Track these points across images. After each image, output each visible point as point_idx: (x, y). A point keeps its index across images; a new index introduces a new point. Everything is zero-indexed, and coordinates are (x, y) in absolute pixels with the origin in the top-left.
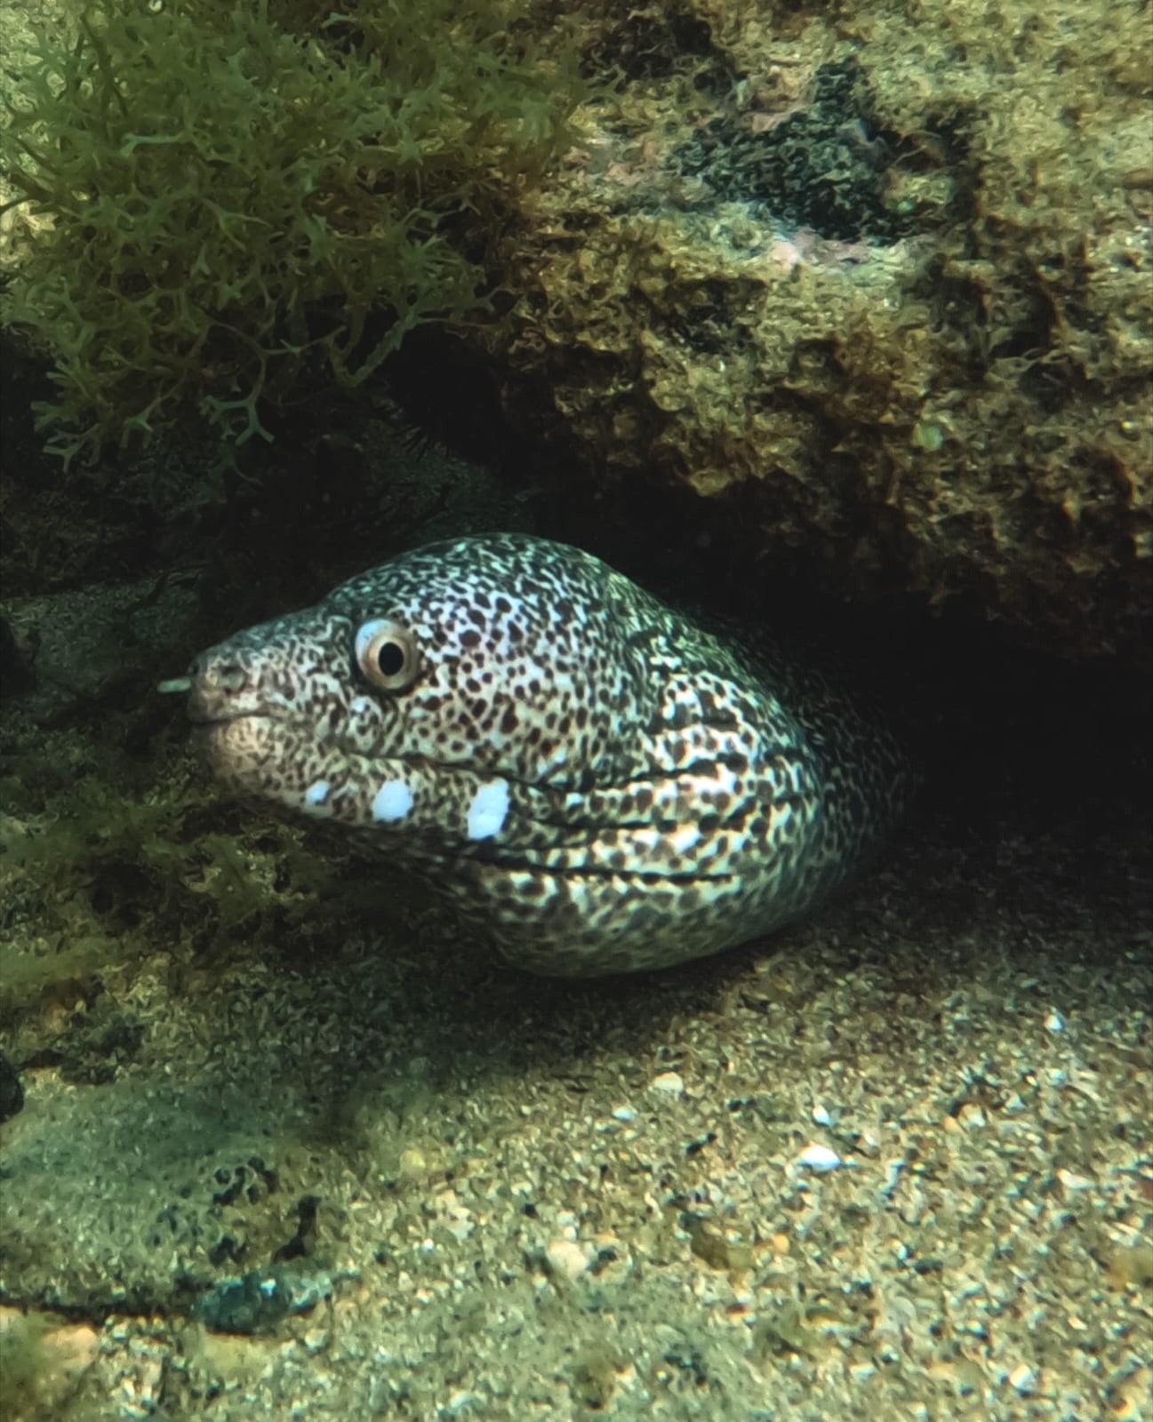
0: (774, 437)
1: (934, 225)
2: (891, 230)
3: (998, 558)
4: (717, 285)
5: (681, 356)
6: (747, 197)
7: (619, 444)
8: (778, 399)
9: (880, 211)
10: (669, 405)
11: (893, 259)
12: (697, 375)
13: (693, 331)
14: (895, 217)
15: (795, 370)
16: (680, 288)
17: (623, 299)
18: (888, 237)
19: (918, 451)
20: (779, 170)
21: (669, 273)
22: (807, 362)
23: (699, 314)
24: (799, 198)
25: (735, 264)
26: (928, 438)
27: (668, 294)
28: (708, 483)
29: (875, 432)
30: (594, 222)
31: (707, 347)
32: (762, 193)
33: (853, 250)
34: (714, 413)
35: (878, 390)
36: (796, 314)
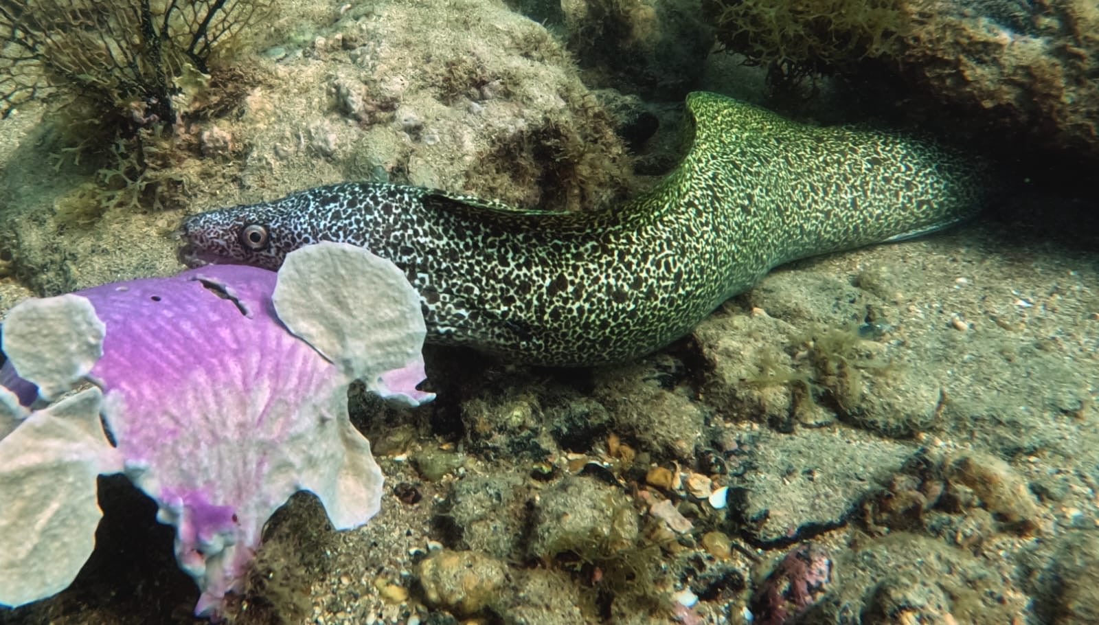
0: (1008, 93)
1: (1052, 34)
2: (1037, 33)
3: (1092, 137)
4: (986, 44)
5: (972, 64)
6: (987, 16)
7: (947, 88)
8: (1009, 82)
9: (1034, 28)
10: (970, 79)
11: (1038, 43)
12: (979, 71)
13: (977, 56)
14: (1039, 30)
15: (1015, 74)
16: (973, 43)
17: (952, 44)
18: (1037, 36)
19: (1063, 103)
20: (999, 9)
21: (970, 38)
22: (1020, 72)
23: (979, 52)
24: (1006, 19)
25: (991, 38)
26: (1067, 100)
27: (970, 44)
28: (988, 104)
29: (1048, 96)
30: (930, 16)
31: (981, 62)
32: (992, 16)
33: (1025, 38)
34: (987, 83)
35: (1049, 84)
36: (1014, 56)
